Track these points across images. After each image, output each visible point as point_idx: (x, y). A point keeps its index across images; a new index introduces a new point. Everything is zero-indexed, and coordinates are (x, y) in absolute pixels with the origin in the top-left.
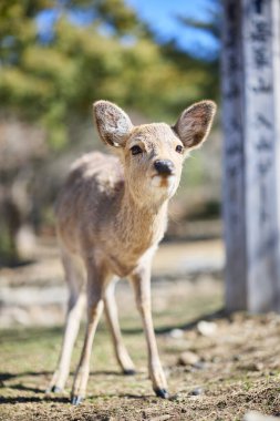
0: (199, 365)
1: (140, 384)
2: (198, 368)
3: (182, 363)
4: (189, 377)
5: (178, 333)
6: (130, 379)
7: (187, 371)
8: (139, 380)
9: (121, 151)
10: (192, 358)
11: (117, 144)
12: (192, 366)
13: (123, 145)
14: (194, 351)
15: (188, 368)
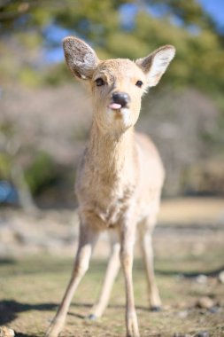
0: (214, 309)
1: (161, 320)
2: (212, 312)
3: (199, 306)
4: (202, 319)
5: (202, 279)
6: (154, 314)
7: (202, 314)
8: (161, 317)
9: (88, 83)
10: (208, 303)
11: (84, 77)
12: (208, 309)
13: (90, 78)
14: (211, 296)
15: (203, 311)
